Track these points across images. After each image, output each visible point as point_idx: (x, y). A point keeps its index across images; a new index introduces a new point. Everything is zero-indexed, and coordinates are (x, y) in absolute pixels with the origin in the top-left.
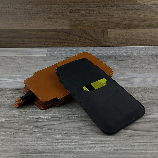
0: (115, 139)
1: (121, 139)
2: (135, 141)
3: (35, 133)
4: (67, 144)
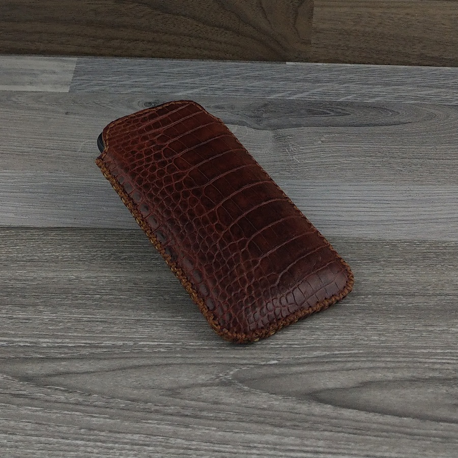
0: (298, 441)
1: (319, 440)
2: (370, 450)
3: (17, 400)
4: (128, 447)
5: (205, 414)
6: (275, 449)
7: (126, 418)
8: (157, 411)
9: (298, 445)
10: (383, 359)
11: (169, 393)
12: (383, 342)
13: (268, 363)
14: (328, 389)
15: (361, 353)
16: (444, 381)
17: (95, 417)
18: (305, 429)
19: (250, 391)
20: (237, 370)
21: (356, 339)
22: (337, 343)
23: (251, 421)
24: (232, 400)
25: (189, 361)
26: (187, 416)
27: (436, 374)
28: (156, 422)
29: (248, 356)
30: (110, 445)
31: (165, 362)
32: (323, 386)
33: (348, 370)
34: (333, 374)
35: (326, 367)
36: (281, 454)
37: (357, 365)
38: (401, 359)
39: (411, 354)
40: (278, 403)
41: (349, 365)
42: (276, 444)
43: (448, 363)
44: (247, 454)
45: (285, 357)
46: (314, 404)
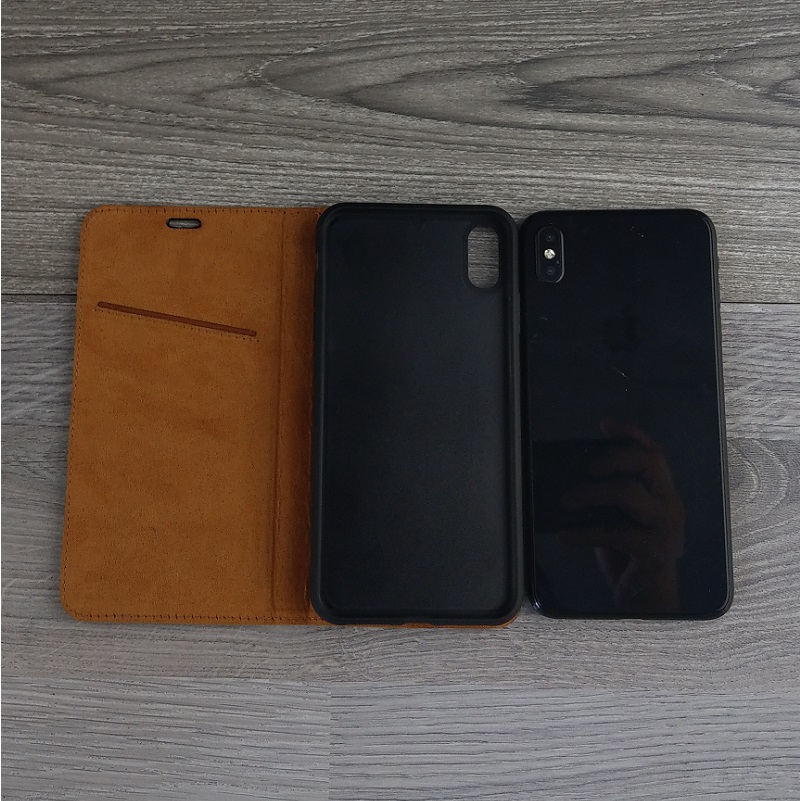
5: (231, 125)
6: (301, 168)
7: (148, 135)
8: (180, 125)
9: (326, 162)
10: (435, 39)
11: (193, 99)
12: (439, 12)
13: (304, 51)
14: (367, 87)
15: (411, 31)
16: (497, 69)
17: (113, 134)
18: (336, 141)
19: (280, 93)
20: (267, 63)
21: (408, 11)
22: (385, 17)
23: (279, 134)
24: (261, 106)
25: (215, 53)
26: (212, 129)
27: (491, 59)
28: (178, 138)
29: (281, 43)
30: (132, 170)
31: (186, 54)
32: (361, 83)
33: (392, 57)
34: (375, 64)
35: (369, 54)
36: (307, 173)
37: (404, 49)
38: (456, 39)
39: (468, 30)
40: (311, 108)
41: (394, 50)
42: (304, 162)
43: (508, 42)
44: (273, 174)
45: (324, 41)
46: (348, 107)
